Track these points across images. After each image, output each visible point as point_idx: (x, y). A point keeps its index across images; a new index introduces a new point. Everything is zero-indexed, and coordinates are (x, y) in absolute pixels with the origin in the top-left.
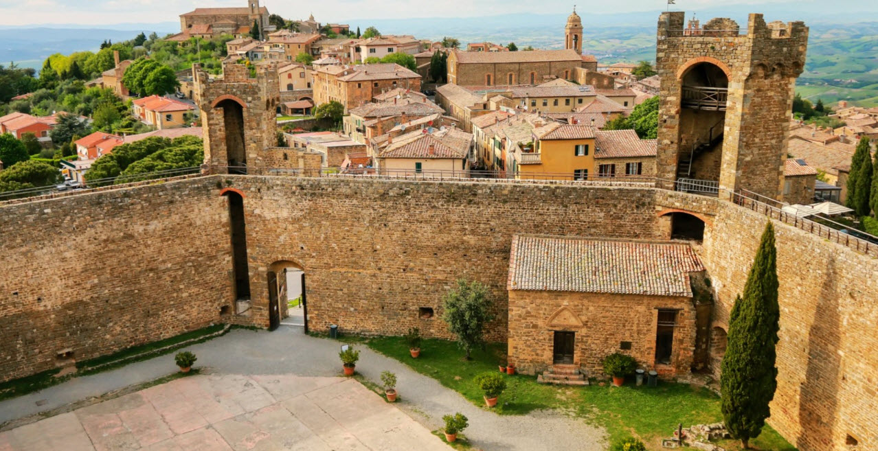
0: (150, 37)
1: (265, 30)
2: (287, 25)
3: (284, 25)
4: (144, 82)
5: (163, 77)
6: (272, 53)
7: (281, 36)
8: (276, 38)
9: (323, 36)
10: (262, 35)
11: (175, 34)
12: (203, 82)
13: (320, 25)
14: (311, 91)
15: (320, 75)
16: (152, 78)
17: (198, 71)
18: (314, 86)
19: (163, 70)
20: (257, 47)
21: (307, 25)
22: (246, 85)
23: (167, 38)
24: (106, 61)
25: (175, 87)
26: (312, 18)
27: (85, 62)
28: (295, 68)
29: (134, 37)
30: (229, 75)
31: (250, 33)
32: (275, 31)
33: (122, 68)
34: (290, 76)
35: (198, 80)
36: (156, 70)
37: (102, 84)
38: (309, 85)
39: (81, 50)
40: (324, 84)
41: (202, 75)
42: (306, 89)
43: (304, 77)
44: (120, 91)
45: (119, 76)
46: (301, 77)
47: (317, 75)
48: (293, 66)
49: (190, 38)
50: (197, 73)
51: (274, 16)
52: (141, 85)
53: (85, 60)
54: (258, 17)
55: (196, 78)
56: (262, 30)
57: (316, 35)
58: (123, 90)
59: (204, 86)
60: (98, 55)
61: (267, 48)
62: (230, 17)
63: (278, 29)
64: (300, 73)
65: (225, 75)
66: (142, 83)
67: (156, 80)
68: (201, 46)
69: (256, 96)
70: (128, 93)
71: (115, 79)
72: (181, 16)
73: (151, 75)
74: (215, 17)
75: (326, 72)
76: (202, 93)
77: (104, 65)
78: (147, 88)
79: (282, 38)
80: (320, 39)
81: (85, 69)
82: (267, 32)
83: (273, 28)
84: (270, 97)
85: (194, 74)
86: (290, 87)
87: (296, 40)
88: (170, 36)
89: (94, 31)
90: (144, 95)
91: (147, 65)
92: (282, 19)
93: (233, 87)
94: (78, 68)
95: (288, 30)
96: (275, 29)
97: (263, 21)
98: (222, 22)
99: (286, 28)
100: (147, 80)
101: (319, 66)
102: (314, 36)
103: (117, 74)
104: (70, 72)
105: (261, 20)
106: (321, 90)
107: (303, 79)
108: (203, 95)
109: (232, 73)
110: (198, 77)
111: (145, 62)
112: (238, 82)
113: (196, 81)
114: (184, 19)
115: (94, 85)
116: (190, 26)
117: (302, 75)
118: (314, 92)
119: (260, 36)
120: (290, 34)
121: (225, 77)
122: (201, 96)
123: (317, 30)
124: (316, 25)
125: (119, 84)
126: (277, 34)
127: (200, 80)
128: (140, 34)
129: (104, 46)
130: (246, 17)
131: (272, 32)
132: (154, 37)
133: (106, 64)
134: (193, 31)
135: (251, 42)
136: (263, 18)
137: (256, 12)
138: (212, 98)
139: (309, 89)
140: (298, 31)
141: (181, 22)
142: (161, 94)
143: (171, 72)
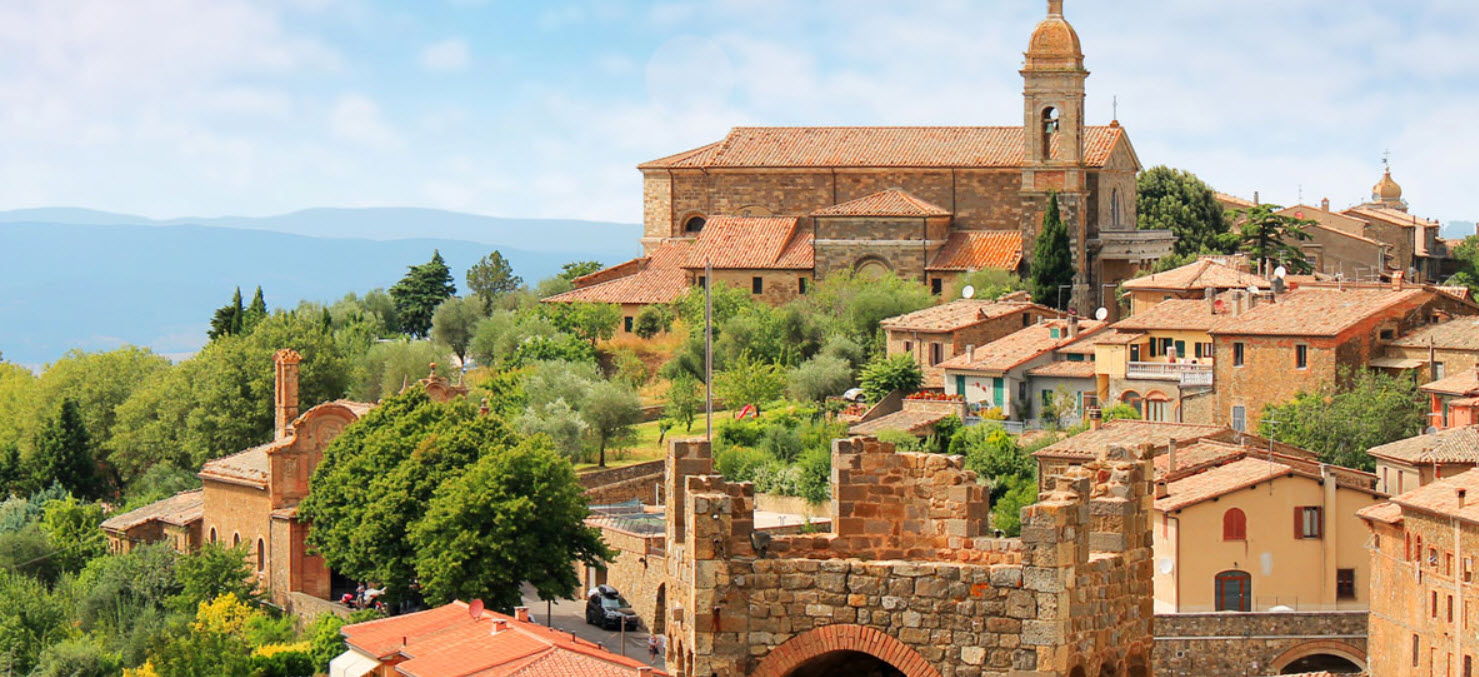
0: (474, 279)
1: (1110, 253)
2: (1236, 232)
3: (1219, 225)
4: (415, 531)
5: (515, 504)
6: (1142, 389)
7: (1198, 294)
8: (1171, 305)
9: (1444, 297)
10: (1091, 280)
11: (609, 265)
12: (720, 548)
13: (1431, 231)
14: (1360, 621)
15: (1412, 526)
16: (454, 511)
17: (696, 486)
18: (1375, 594)
19: (519, 464)
20: (1055, 354)
21: (1355, 230)
22: (955, 575)
23: (558, 290)
24: (223, 402)
25: (580, 567)
26: (1390, 195)
27: (118, 409)
28: (1269, 481)
29: (388, 277)
30: (865, 511)
31: (1022, 268)
32: (1172, 265)
33: (308, 444)
34: (1235, 526)
35: (690, 538)
36: (482, 466)
37: (194, 528)
38: (1346, 585)
39: (107, 341)
40: (1437, 582)
41: (714, 508)
42: (1331, 605)
43: (1319, 534)
44: (285, 572)
45: (289, 487)
46: (1299, 534)
47: (1398, 525)
48: (1255, 469)
49: (686, 292)
50: (690, 496)
51: (1162, 175)
52: (393, 543)
53: (120, 398)
54: (1071, 183)
55: (680, 523)
56: (1092, 253)
57: (1400, 294)
58: (302, 563)
59: (715, 568)
60: (190, 375)
61: (1111, 361)
62: (914, 178)
63: (1184, 250)
64: (1298, 512)
65: (844, 510)
66: (399, 531)
67: (477, 519)
68: (743, 339)
69: (1008, 640)
70: (324, 584)
71: (266, 504)
72: (650, 171)
73: (452, 496)
74: (838, 180)
75: (1451, 507)
76: (706, 610)
77: (213, 426)
78: (431, 566)
79: (1206, 304)
80: (1426, 316)
81: (118, 443)
82: (1122, 268)
83: (1156, 243)
84: (1088, 652)
85: (670, 500)
86: (1233, 588)
87: (1285, 316)
88: (587, 276)
89: (191, 236)
90: (404, 598)
91: (438, 437)
92: (1207, 196)
93: (886, 581)
94: (82, 437)
95: (1240, 258)
96: (1165, 252)
97: (1104, 202)
98: (863, 206)
99: (1231, 249)
100: (429, 522)
101: (1412, 477)
102: (1392, 297)
103: (277, 477)
104: (39, 460)
105: (1093, 200)
106: (1416, 615)
107: (1310, 545)
108: (713, 623)
109: (882, 504)
110: (690, 521)
111: (425, 419)
112: (912, 555)
113: (680, 538)
114: (664, 186)
115: (153, 530)
116: (694, 225)
117: (1310, 524)
118: (1376, 631)
119: (1079, 287)
120: (1254, 283)
121: (845, 526)
122: (700, 624)
123: (1417, 261)
124: (1410, 230)
125: (284, 531)
126: (1178, 277)
127: (700, 535)
128: (424, 261)
129: (230, 321)
130: (1003, 178)
131: (1147, 266)
132: (495, 277)
133: (222, 419)
134: (707, 248)
135: (1026, 320)
136: (1105, 185)
137: (1062, 151)
138: (762, 639)
139: (1348, 607)
140: (1298, 266)
141: (649, 198)
142: (502, 600)
143: (556, 477)
